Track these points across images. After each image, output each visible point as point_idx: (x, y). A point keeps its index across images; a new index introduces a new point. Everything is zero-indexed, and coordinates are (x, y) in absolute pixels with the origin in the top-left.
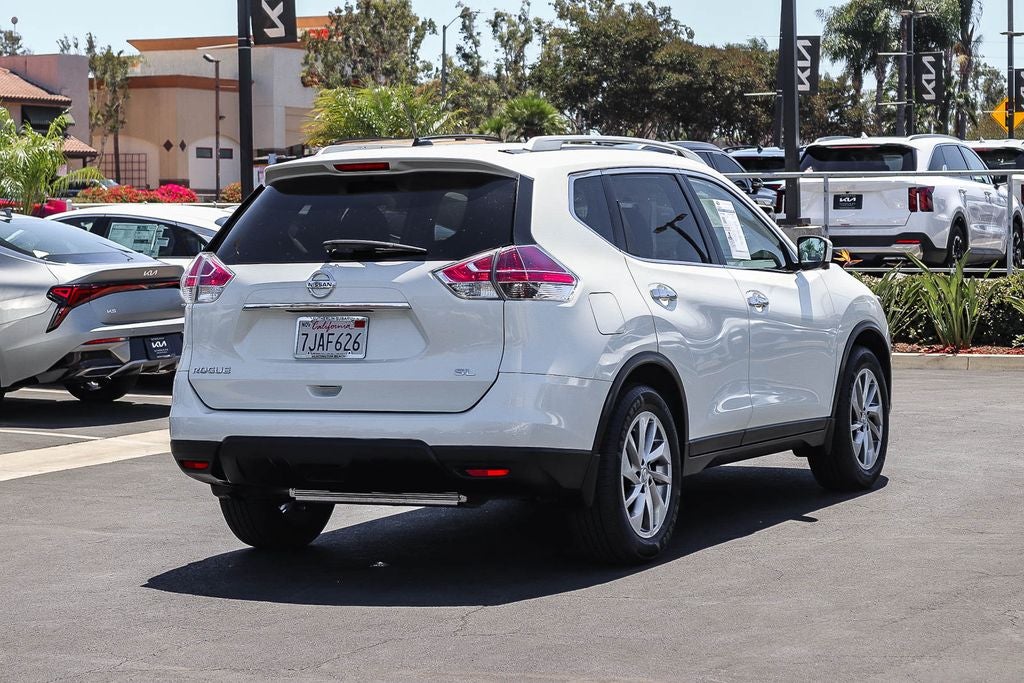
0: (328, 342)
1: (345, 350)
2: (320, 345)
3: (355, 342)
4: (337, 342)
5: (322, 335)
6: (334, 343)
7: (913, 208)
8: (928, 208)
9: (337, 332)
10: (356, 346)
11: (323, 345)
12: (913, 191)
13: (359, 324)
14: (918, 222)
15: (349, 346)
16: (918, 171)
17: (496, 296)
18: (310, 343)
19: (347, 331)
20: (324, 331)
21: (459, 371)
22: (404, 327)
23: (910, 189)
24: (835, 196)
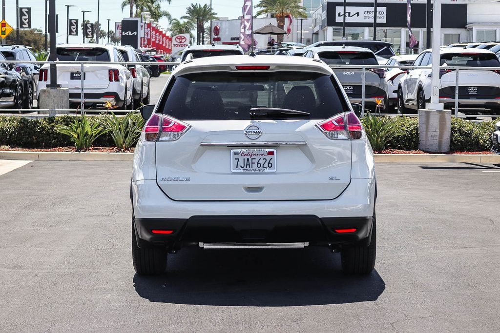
0: (252, 163)
1: (263, 167)
2: (247, 165)
3: (269, 163)
4: (258, 163)
5: (248, 159)
6: (256, 163)
7: (110, 80)
8: (117, 80)
9: (257, 158)
10: (270, 165)
11: (249, 165)
12: (110, 71)
13: (271, 153)
14: (113, 87)
15: (266, 165)
16: (111, 62)
17: (347, 138)
18: (241, 163)
19: (263, 157)
20: (249, 157)
21: (331, 179)
22: (298, 155)
23: (109, 70)
24: (71, 73)
